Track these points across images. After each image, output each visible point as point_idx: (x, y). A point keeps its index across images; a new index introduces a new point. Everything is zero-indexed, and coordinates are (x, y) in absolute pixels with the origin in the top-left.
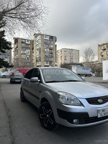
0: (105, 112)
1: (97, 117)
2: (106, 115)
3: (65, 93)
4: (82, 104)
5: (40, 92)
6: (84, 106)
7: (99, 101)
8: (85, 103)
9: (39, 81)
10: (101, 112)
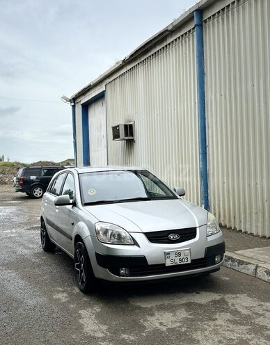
0: (181, 257)
1: (164, 264)
2: (185, 263)
3: (109, 225)
4: (135, 243)
5: (73, 224)
6: (138, 246)
7: (172, 237)
8: (142, 240)
9: (71, 201)
10: (173, 256)
